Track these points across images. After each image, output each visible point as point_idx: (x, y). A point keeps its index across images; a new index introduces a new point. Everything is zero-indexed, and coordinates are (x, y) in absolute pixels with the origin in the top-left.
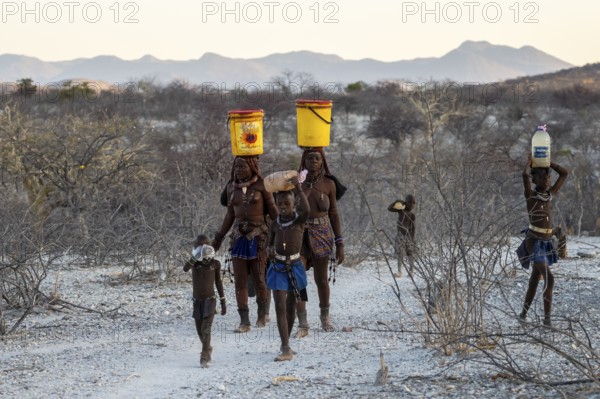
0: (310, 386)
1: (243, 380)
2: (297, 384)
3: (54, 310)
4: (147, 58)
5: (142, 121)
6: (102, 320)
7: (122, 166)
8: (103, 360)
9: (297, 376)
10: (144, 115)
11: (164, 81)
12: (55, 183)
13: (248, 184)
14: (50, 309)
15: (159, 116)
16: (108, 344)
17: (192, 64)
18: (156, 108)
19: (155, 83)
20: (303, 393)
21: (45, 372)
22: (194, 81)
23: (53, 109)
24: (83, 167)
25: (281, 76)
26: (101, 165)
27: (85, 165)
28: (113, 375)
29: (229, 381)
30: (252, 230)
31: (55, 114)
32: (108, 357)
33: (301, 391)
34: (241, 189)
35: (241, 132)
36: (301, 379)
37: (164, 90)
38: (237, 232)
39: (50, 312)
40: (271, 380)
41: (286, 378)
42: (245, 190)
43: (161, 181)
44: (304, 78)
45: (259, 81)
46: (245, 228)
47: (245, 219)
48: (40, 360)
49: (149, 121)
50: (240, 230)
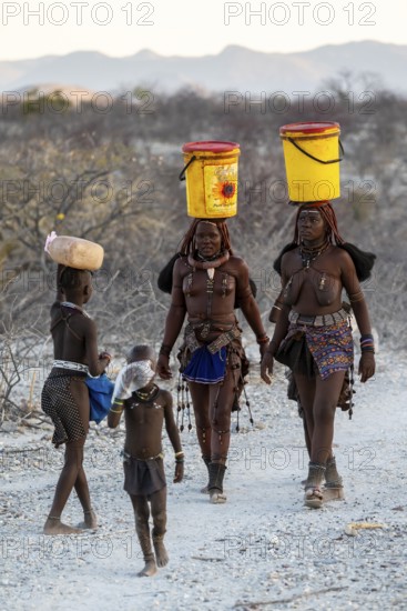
0: (399, 536)
1: (304, 528)
2: (381, 534)
3: (29, 426)
4: (144, 53)
5: (139, 145)
6: (97, 440)
7: (117, 214)
8: (103, 500)
9: (380, 521)
10: (141, 135)
11: (169, 86)
12: (21, 239)
13: (218, 263)
14: (23, 424)
15: (164, 137)
16: (110, 476)
17: (208, 61)
18: (159, 125)
19: (158, 90)
20: (389, 547)
21: (22, 518)
22: (212, 86)
23: (14, 129)
24: (61, 216)
25: (336, 77)
26: (85, 211)
27: (65, 213)
28: (119, 521)
29: (284, 529)
30: (216, 338)
31: (16, 137)
32: (109, 495)
33: (386, 543)
34: (206, 271)
35: (215, 180)
36: (386, 526)
37: (171, 99)
38: (192, 341)
39: (24, 429)
40: (342, 527)
41: (365, 524)
42: (211, 273)
43: (170, 233)
44: (369, 80)
45: (305, 85)
46: (205, 334)
47: (206, 320)
48: (14, 501)
49: (149, 144)
50: (198, 337)
